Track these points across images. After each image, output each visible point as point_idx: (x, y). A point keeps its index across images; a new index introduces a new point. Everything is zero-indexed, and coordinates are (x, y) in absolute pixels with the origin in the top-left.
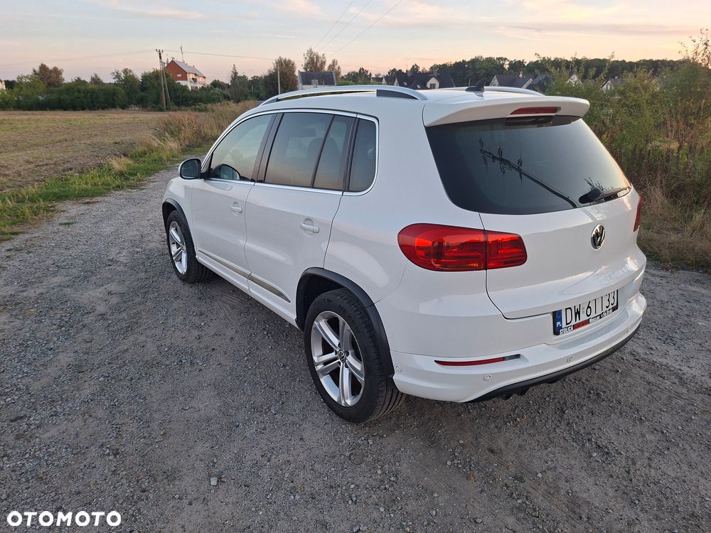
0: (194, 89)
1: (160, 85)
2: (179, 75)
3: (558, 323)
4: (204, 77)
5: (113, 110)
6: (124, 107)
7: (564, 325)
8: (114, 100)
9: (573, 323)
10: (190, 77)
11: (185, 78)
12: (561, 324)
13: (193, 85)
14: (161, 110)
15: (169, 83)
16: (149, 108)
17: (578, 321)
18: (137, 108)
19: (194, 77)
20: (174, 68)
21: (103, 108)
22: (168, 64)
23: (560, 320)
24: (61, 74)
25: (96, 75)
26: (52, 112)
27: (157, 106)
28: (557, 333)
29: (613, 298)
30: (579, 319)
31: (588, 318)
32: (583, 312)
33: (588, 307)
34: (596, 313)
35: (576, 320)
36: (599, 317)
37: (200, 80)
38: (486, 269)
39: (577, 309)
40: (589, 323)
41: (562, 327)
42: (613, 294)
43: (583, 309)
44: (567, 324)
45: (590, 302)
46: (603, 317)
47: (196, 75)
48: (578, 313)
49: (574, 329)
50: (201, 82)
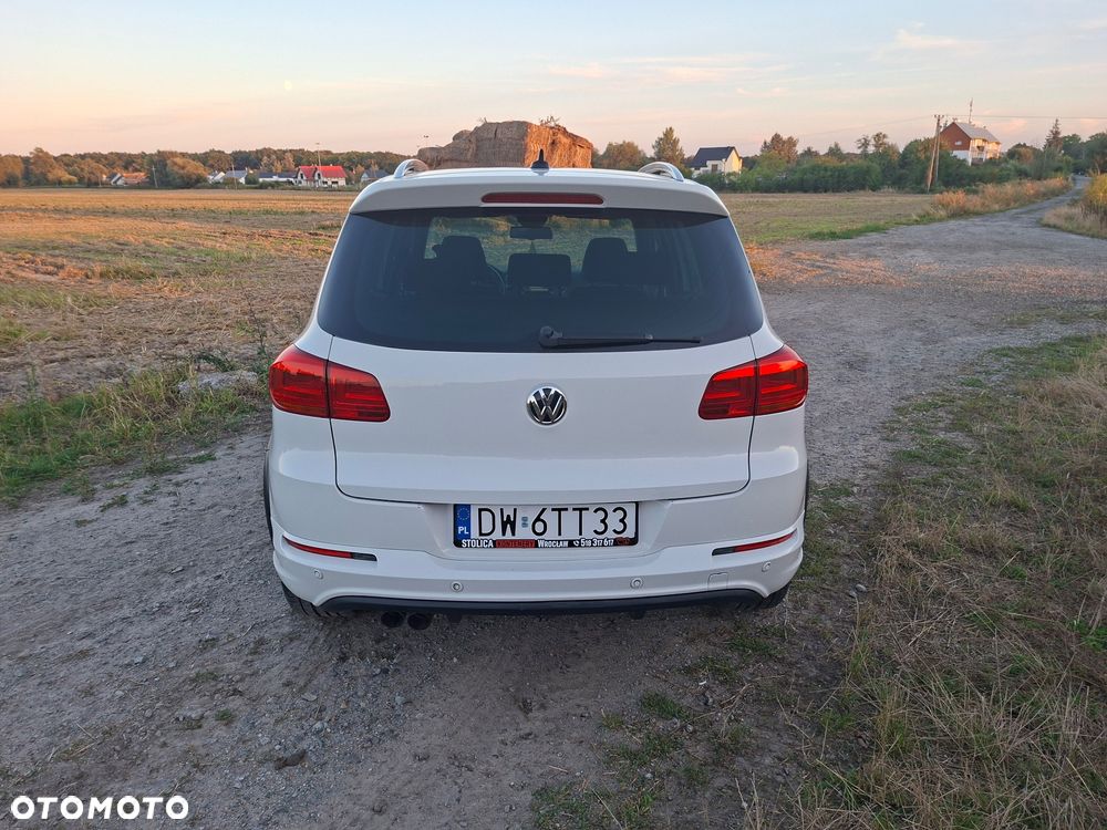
0: (976, 161)
2: (959, 143)
3: (460, 529)
4: (998, 143)
5: (862, 192)
6: (874, 189)
7: (475, 533)
8: (864, 179)
9: (497, 535)
10: (975, 144)
11: (966, 146)
12: (469, 530)
13: (976, 155)
14: (923, 192)
15: (941, 157)
16: (907, 189)
17: (509, 536)
18: (891, 190)
19: (981, 143)
20: (955, 134)
21: (850, 190)
22: (946, 128)
23: (468, 524)
25: (836, 145)
26: (793, 195)
27: (919, 186)
28: (458, 543)
29: (622, 521)
30: (513, 534)
31: (536, 538)
32: (525, 525)
33: (538, 519)
34: (560, 534)
35: (504, 534)
36: (566, 544)
37: (990, 147)
38: (329, 416)
39: (508, 516)
40: (537, 546)
41: (468, 537)
42: (620, 514)
43: (525, 519)
44: (481, 534)
45: (544, 510)
46: (580, 546)
47: (984, 140)
48: (509, 523)
49: (495, 547)
50: (991, 150)
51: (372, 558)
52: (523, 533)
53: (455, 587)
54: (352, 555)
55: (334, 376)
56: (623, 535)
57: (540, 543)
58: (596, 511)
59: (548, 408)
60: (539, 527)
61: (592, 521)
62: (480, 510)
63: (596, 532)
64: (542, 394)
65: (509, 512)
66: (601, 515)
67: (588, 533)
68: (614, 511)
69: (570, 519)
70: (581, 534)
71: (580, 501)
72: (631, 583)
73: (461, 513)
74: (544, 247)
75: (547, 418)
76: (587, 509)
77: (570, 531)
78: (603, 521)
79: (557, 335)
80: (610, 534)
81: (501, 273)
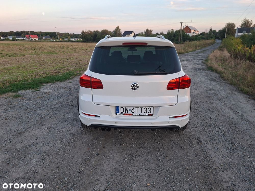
0: (192, 36)
1: (179, 35)
2: (188, 31)
3: (117, 111)
4: (198, 31)
7: (120, 112)
9: (124, 113)
10: (192, 31)
11: (190, 32)
12: (119, 111)
13: (193, 34)
14: (178, 43)
15: (183, 34)
17: (127, 113)
19: (194, 31)
20: (187, 29)
22: (185, 27)
23: (118, 110)
24: (152, 32)
25: (162, 32)
28: (116, 114)
29: (150, 110)
30: (128, 113)
31: (132, 113)
32: (130, 111)
33: (133, 110)
34: (137, 113)
35: (126, 113)
36: (138, 115)
37: (196, 32)
38: (91, 88)
39: (127, 109)
40: (132, 115)
41: (118, 113)
42: (150, 109)
43: (130, 110)
44: (121, 112)
45: (134, 108)
46: (141, 115)
47: (194, 30)
48: (127, 110)
49: (124, 115)
50: (196, 33)
51: (99, 116)
52: (130, 112)
53: (116, 123)
54: (95, 116)
55: (92, 80)
56: (150, 113)
57: (133, 115)
58: (145, 108)
59: (135, 87)
60: (133, 111)
61: (144, 110)
62: (121, 107)
63: (144, 112)
64: (134, 84)
65: (127, 108)
66: (146, 109)
67: (143, 113)
68: (149, 108)
69: (139, 110)
70: (141, 113)
71: (141, 106)
72: (152, 123)
73: (117, 108)
74: (135, 53)
75: (135, 89)
76: (143, 108)
77: (139, 112)
78: (146, 110)
79: (137, 72)
80: (148, 113)
81: (126, 59)
